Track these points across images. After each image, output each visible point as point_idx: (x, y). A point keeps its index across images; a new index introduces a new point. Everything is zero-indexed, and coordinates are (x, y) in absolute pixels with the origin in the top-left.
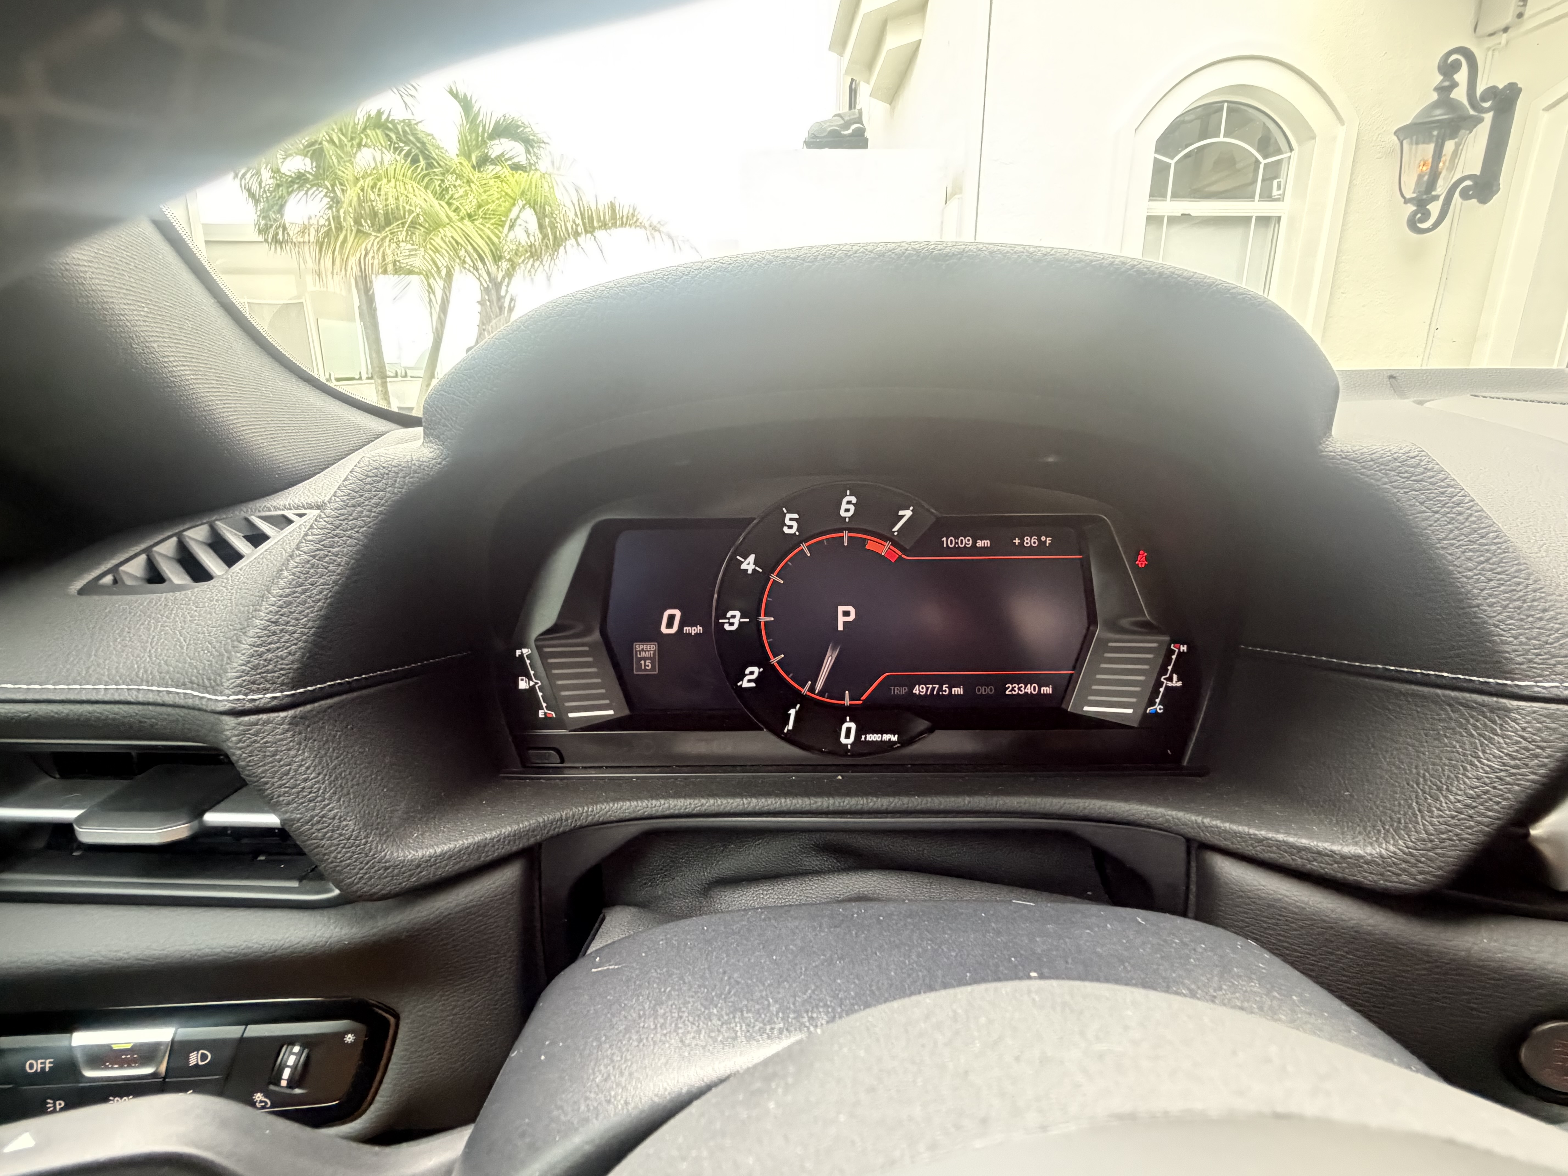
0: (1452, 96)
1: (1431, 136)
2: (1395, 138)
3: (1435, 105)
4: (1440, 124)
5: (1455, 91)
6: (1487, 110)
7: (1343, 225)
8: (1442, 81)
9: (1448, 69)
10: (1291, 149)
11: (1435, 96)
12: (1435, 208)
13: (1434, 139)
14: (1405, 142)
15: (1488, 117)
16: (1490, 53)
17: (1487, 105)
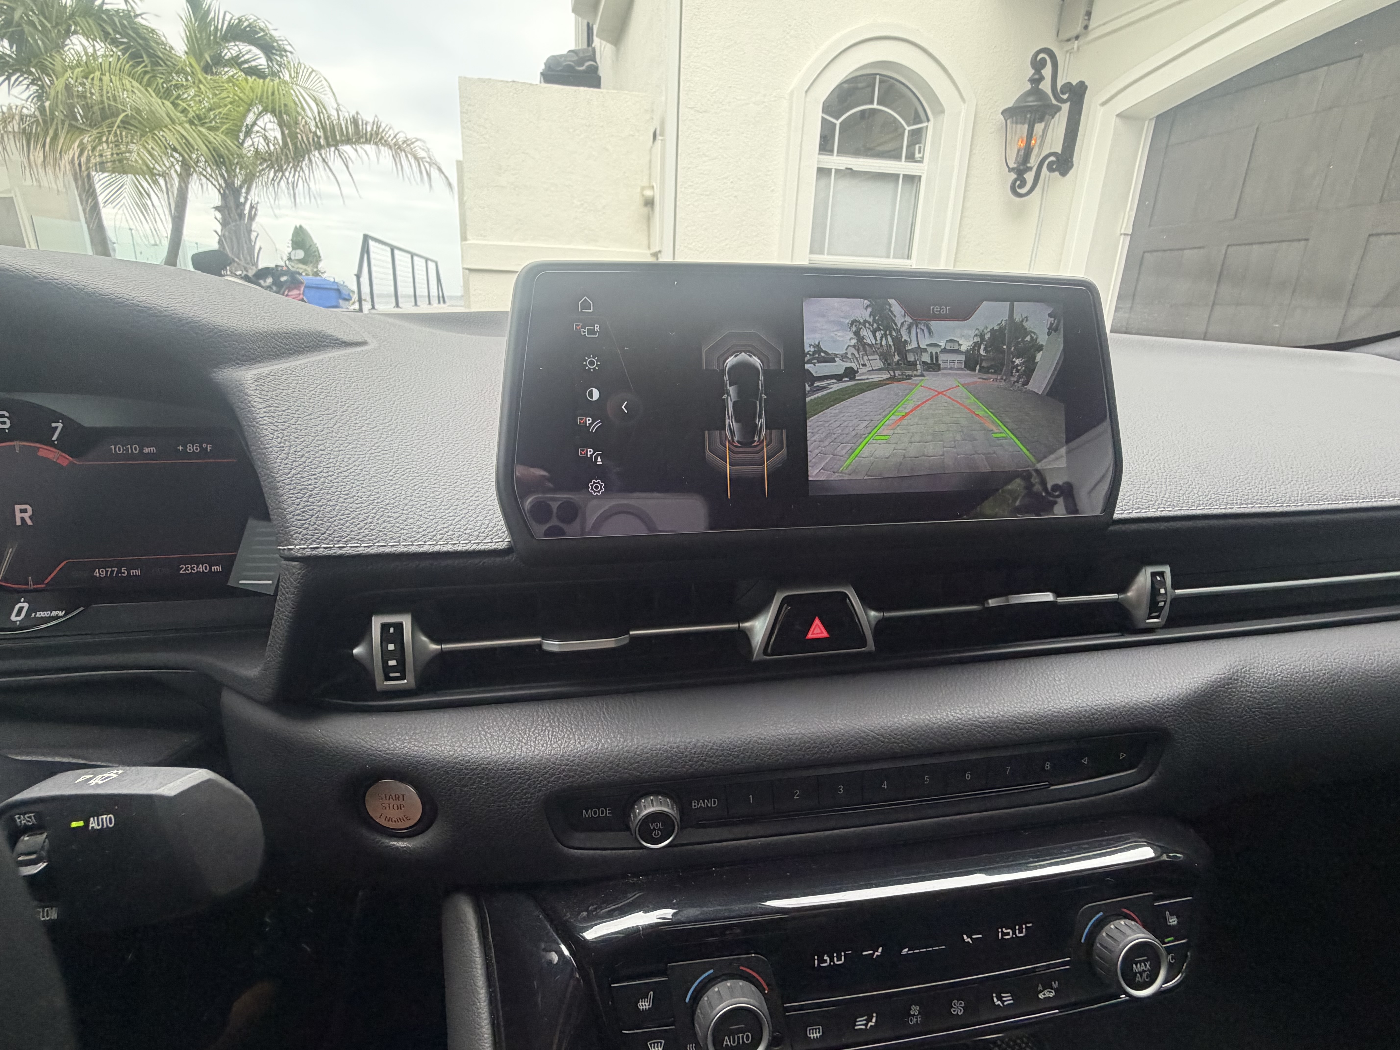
0: (1040, 87)
1: (1026, 117)
2: (1002, 117)
3: (1028, 94)
4: (1031, 109)
5: (1042, 83)
6: (1064, 101)
7: (966, 187)
8: (1034, 74)
9: (1038, 65)
10: (928, 120)
11: (1028, 86)
12: (1029, 177)
13: (1027, 121)
14: (1008, 121)
15: (1066, 107)
16: (1068, 55)
17: (1065, 97)
